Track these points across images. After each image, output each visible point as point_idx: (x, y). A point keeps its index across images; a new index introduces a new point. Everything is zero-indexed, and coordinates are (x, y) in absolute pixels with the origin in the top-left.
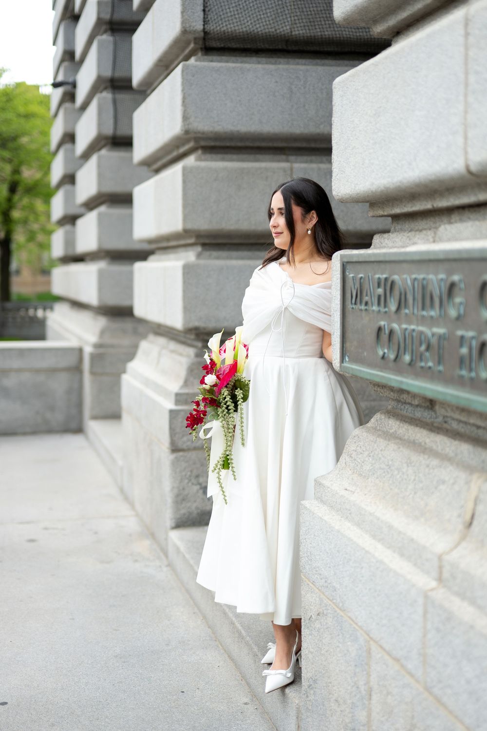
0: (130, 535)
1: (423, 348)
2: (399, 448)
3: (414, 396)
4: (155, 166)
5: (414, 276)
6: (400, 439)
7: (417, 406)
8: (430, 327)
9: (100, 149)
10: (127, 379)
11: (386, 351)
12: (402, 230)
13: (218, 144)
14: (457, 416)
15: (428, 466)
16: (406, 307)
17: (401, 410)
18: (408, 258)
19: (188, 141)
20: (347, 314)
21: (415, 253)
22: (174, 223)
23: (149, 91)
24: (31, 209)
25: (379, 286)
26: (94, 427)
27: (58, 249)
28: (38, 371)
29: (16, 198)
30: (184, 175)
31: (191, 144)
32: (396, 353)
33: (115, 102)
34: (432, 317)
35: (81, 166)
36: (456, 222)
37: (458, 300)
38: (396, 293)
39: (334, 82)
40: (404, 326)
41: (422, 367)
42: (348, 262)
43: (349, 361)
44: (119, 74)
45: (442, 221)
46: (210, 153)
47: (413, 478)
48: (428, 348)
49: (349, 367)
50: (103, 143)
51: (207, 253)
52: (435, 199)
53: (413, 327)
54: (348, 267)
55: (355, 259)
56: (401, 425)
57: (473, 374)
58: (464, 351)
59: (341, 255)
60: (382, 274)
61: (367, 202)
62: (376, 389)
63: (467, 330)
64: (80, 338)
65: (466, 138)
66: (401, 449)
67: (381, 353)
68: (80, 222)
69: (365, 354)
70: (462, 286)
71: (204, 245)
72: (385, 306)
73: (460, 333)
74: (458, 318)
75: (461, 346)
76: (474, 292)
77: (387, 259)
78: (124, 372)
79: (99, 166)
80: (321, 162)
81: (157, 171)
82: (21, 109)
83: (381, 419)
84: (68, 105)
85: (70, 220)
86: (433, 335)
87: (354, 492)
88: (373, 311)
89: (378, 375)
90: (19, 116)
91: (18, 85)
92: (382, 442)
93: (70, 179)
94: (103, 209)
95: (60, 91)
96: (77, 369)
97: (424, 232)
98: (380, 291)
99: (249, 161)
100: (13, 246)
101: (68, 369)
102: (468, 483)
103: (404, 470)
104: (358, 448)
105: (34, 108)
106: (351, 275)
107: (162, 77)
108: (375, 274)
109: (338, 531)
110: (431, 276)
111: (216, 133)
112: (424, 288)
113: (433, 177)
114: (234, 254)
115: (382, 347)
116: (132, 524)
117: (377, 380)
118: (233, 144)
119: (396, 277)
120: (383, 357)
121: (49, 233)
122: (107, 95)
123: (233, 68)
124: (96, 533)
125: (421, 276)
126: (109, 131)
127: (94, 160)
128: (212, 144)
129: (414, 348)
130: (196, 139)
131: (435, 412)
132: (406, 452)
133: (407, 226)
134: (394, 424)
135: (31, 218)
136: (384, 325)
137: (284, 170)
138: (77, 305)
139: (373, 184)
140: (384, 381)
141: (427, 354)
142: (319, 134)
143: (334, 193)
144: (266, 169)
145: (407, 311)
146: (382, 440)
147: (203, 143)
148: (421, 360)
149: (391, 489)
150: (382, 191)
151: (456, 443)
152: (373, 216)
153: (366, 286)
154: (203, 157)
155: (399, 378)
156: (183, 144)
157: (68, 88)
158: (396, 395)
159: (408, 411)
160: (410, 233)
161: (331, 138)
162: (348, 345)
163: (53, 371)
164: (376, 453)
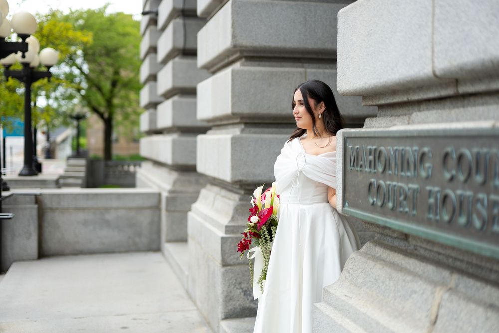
0: (193, 323)
1: (402, 198)
2: (383, 267)
3: (394, 231)
4: (212, 70)
5: (395, 148)
6: (384, 261)
7: (395, 238)
8: (407, 184)
9: (174, 57)
10: (191, 215)
11: (375, 199)
12: (385, 116)
13: (256, 55)
14: (424, 245)
15: (404, 280)
16: (389, 169)
17: (384, 240)
18: (391, 135)
19: (235, 52)
20: (347, 173)
21: (397, 132)
22: (225, 108)
23: (208, 19)
24: (127, 98)
25: (370, 154)
26: (168, 247)
27: (144, 125)
28: (130, 209)
29: (116, 90)
30: (232, 75)
31: (237, 55)
32: (382, 201)
33: (184, 26)
34: (408, 177)
35: (161, 69)
36: (424, 110)
37: (427, 165)
38: (383, 159)
39: (339, 13)
40: (388, 182)
41: (401, 212)
42: (348, 137)
43: (348, 206)
44: (188, 7)
45: (414, 110)
46: (251, 61)
47: (393, 289)
48: (406, 198)
49: (348, 211)
50: (176, 53)
51: (248, 129)
52: (409, 94)
53: (394, 183)
54: (348, 141)
55: (353, 136)
56: (385, 251)
57: (438, 217)
58: (432, 200)
59: (343, 132)
60: (372, 146)
61: (361, 96)
62: (366, 225)
63: (433, 186)
64: (159, 187)
65: (433, 52)
66: (385, 268)
67: (371, 201)
68: (160, 107)
69: (360, 201)
70: (430, 155)
71: (246, 124)
72: (375, 169)
73: (428, 188)
74: (427, 178)
75: (429, 197)
76: (439, 160)
77: (376, 135)
78: (190, 210)
79: (174, 69)
80: (326, 68)
81: (214, 73)
82: (121, 30)
83: (370, 246)
84: (152, 27)
85: (153, 105)
86: (409, 189)
87: (351, 298)
88: (366, 171)
89: (369, 217)
90: (119, 34)
91: (119, 14)
92: (371, 263)
93: (153, 78)
94: (176, 98)
95: (147, 18)
96: (157, 207)
97: (402, 117)
98: (371, 158)
99: (277, 67)
100: (114, 123)
101: (150, 208)
102: (433, 293)
103: (387, 283)
104: (354, 266)
105: (129, 30)
106: (351, 146)
107: (217, 9)
108: (367, 146)
109: (341, 325)
110: (408, 148)
111: (255, 48)
112: (403, 156)
113: (409, 79)
114: (267, 130)
115: (372, 197)
116: (194, 316)
117: (369, 219)
118: (266, 55)
119: (382, 148)
120: (373, 204)
121: (138, 115)
122: (179, 21)
123: (267, 3)
124: (169, 322)
125: (401, 148)
126: (180, 45)
127: (170, 65)
128: (252, 55)
129: (396, 198)
130: (241, 52)
131: (409, 242)
132: (388, 270)
133: (389, 113)
134: (379, 250)
135: (126, 104)
136: (374, 182)
137: (301, 74)
138: (158, 164)
139: (366, 83)
140: (373, 221)
141: (405, 202)
142: (324, 49)
143: (338, 89)
144: (288, 73)
145: (390, 172)
146: (371, 261)
147: (245, 54)
148: (400, 207)
149: (378, 296)
150: (372, 88)
151: (424, 264)
152: (365, 106)
153: (361, 154)
154: (245, 64)
155: (384, 219)
156: (232, 55)
157: (153, 16)
158: (381, 230)
159: (389, 241)
160: (391, 118)
161: (336, 51)
162: (347, 195)
163: (140, 209)
164: (367, 270)
